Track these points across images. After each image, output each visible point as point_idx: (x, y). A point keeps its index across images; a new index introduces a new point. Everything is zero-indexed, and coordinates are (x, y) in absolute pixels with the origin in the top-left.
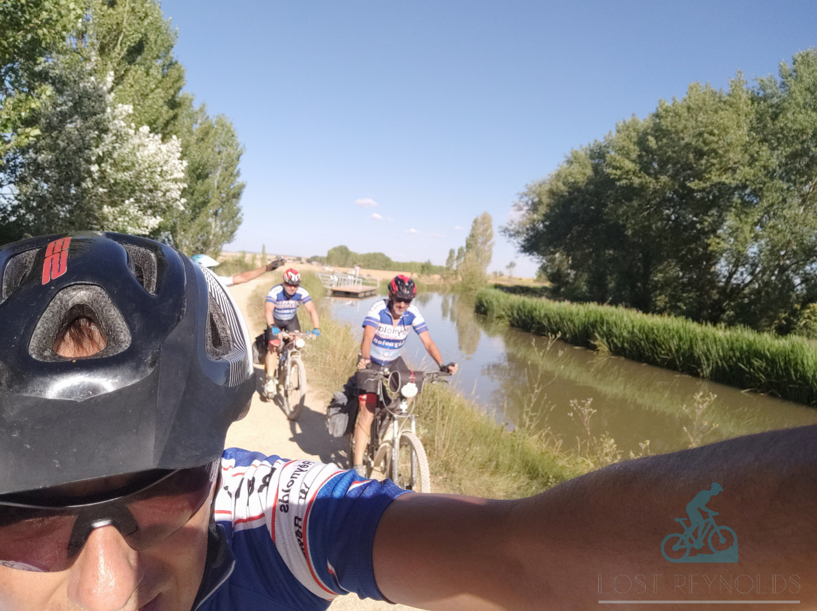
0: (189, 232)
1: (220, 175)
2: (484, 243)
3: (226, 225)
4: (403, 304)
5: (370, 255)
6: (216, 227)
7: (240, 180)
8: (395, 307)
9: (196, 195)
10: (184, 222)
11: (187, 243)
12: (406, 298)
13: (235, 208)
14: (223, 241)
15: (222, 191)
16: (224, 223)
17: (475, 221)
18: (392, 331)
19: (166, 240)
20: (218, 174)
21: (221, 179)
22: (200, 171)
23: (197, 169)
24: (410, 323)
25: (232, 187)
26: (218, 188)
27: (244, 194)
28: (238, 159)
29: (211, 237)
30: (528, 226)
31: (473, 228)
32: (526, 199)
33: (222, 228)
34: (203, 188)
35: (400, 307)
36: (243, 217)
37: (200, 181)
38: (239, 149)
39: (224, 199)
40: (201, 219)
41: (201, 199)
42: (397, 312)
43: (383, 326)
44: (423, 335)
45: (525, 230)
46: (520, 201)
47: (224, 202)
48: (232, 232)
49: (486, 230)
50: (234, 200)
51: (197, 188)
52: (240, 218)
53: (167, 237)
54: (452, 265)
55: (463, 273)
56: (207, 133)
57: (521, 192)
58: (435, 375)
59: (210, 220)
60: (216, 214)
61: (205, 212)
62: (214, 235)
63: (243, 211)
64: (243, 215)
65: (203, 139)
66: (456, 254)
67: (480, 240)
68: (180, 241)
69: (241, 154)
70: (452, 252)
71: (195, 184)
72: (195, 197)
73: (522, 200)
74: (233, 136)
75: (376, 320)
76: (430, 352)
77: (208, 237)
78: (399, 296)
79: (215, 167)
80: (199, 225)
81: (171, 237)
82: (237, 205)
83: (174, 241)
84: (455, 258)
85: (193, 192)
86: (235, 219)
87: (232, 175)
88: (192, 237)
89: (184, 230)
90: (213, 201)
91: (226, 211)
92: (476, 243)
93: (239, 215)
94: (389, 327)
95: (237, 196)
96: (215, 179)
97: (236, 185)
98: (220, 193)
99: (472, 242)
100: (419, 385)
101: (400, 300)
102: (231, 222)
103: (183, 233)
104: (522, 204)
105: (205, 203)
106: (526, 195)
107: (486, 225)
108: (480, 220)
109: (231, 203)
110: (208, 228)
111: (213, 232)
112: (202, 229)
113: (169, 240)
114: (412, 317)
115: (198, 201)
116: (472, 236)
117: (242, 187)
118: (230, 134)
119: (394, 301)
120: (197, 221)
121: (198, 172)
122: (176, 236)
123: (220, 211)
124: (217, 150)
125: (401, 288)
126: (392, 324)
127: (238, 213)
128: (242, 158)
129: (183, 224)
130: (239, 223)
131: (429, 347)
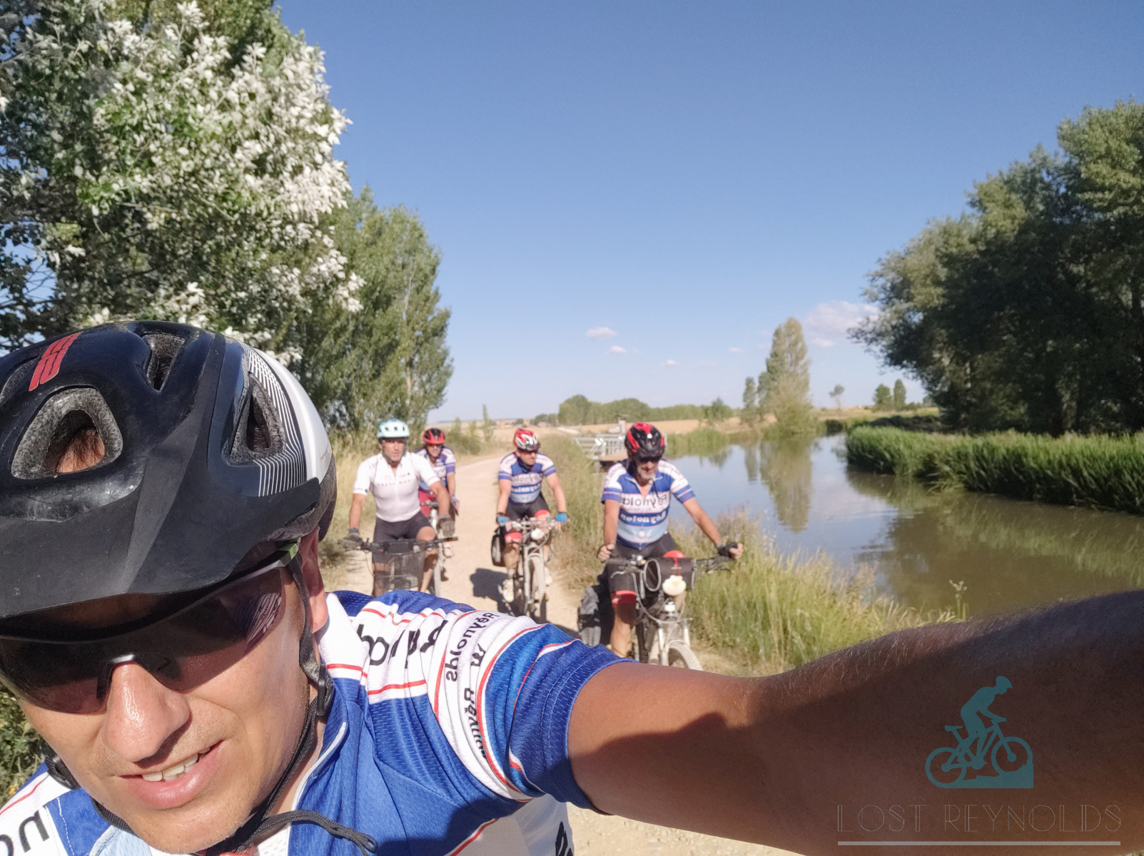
0: (373, 398)
1: (410, 303)
2: (795, 362)
3: (429, 380)
4: (650, 465)
5: (617, 403)
6: (413, 385)
7: (440, 306)
8: (640, 470)
9: (377, 334)
10: (363, 381)
11: (372, 416)
12: (653, 455)
13: (439, 351)
14: (427, 407)
15: (417, 326)
16: (424, 378)
17: (777, 333)
18: (641, 502)
19: (337, 414)
20: (407, 299)
21: (412, 309)
22: (377, 294)
23: (373, 291)
24: (667, 489)
25: (430, 318)
26: (408, 322)
27: (449, 327)
28: (433, 271)
29: (408, 402)
30: (894, 323)
31: (775, 344)
32: (881, 281)
33: (422, 385)
34: (385, 323)
35: (647, 470)
36: (454, 364)
37: (379, 312)
38: (433, 256)
39: (421, 339)
40: (389, 373)
41: (385, 341)
42: (644, 475)
43: (627, 496)
44: (690, 503)
45: (890, 328)
46: (872, 286)
47: (421, 345)
48: (440, 391)
49: (795, 344)
50: (436, 338)
51: (376, 322)
52: (449, 366)
53: (338, 410)
54: (752, 401)
55: (778, 410)
56: (379, 233)
57: (872, 272)
58: (711, 562)
59: (403, 374)
60: (410, 364)
61: (394, 362)
62: (412, 398)
63: (451, 355)
64: (452, 360)
65: (374, 243)
66: (757, 384)
67: (788, 360)
68: (361, 414)
69: (438, 264)
70: (749, 382)
71: (372, 318)
72: (374, 338)
73: (875, 283)
74: (421, 236)
75: (616, 490)
76: (702, 527)
77: (403, 402)
78: (643, 455)
79: (400, 289)
80: (387, 384)
81: (344, 411)
82: (443, 346)
83: (351, 415)
84: (756, 390)
85: (371, 330)
86: (442, 369)
87: (427, 299)
88: (379, 404)
89: (365, 395)
90: (406, 343)
91: (426, 356)
92: (782, 364)
93: (447, 362)
94: (635, 497)
95: (439, 331)
96: (402, 306)
97: (436, 314)
98: (413, 329)
99: (775, 364)
100: (687, 577)
101: (645, 460)
102: (435, 375)
103: (362, 401)
104: (875, 290)
105: (392, 347)
106: (881, 276)
107: (793, 337)
108: (783, 330)
109: (432, 344)
110: (403, 386)
111: (409, 394)
112: (392, 391)
113: (342, 415)
114: (669, 480)
115: (381, 345)
116: (775, 355)
117: (446, 315)
118: (416, 234)
119: (638, 462)
120: (383, 378)
121: (374, 297)
122: (353, 407)
123: (417, 359)
124: (400, 261)
125: (643, 442)
126: (638, 492)
127: (444, 359)
128: (438, 268)
129: (361, 385)
130: (448, 374)
131: (700, 520)
